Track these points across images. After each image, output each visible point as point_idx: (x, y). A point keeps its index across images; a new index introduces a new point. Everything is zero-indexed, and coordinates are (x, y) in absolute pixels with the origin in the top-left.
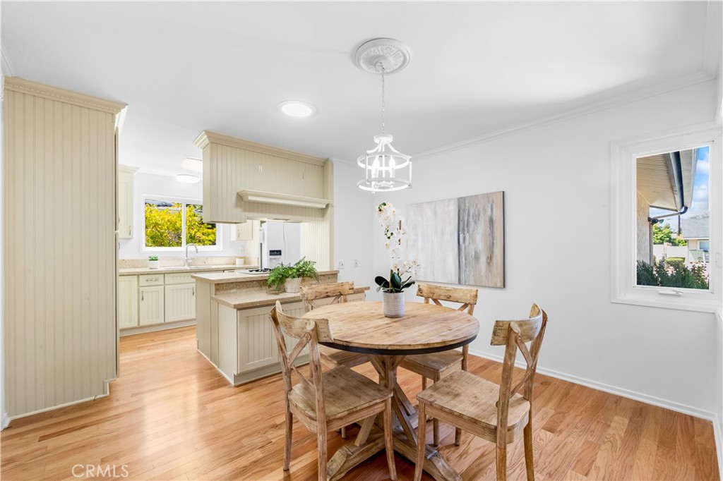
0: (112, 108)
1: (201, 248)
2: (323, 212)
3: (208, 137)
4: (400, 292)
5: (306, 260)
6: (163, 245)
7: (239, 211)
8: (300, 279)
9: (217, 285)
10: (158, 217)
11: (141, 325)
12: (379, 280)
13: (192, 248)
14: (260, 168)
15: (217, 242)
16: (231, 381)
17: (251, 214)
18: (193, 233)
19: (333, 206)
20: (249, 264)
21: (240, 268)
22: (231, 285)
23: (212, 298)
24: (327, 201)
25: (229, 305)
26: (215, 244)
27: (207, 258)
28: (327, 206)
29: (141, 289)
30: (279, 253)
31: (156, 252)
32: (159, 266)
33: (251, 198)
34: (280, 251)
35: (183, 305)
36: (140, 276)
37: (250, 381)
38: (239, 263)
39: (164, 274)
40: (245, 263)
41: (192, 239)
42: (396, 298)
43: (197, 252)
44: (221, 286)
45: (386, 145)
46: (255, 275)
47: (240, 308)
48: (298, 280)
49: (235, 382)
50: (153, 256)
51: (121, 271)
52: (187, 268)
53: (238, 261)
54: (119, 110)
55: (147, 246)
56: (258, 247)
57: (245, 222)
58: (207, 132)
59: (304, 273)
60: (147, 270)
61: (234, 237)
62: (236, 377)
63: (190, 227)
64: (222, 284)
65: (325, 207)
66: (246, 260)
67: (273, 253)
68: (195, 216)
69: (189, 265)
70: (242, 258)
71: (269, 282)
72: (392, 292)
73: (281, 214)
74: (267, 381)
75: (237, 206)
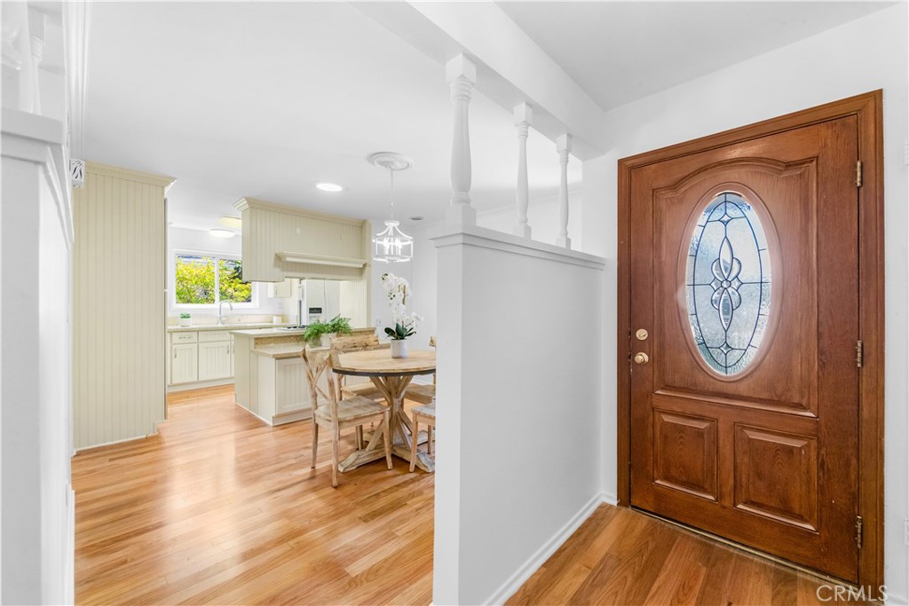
0: (163, 181)
1: (235, 305)
2: (361, 271)
3: (249, 203)
4: (403, 339)
5: (341, 317)
6: (191, 302)
7: (277, 270)
8: (335, 334)
9: (257, 339)
10: (185, 271)
11: (174, 382)
12: (388, 331)
13: (226, 305)
14: (298, 231)
15: (252, 298)
16: (270, 423)
17: (290, 274)
18: (224, 288)
19: (370, 266)
20: (288, 322)
21: (277, 326)
22: (270, 340)
23: (251, 352)
24: (364, 262)
25: (268, 355)
26: (249, 301)
27: (242, 315)
28: (365, 265)
29: (174, 347)
30: (319, 310)
31: (189, 309)
32: (191, 323)
33: (288, 259)
34: (321, 309)
35: (218, 364)
36: (174, 334)
37: (286, 423)
38: (276, 321)
39: (198, 331)
40: (283, 321)
41: (224, 295)
42: (399, 344)
43: (231, 309)
44: (259, 340)
45: (394, 228)
46: (292, 331)
47: (278, 358)
48: (331, 335)
49: (273, 423)
50: (185, 313)
51: (169, 327)
52: (220, 325)
53: (275, 318)
54: (168, 183)
55: (177, 303)
56: (297, 304)
57: (283, 281)
58: (247, 199)
59: (338, 328)
60: (179, 327)
61: (271, 294)
62: (275, 418)
63: (221, 282)
64: (261, 338)
65: (361, 266)
66: (284, 317)
67: (312, 310)
68: (226, 269)
69: (223, 323)
70: (280, 316)
71: (305, 337)
72: (397, 339)
73: (319, 273)
74: (302, 423)
75: (275, 266)
